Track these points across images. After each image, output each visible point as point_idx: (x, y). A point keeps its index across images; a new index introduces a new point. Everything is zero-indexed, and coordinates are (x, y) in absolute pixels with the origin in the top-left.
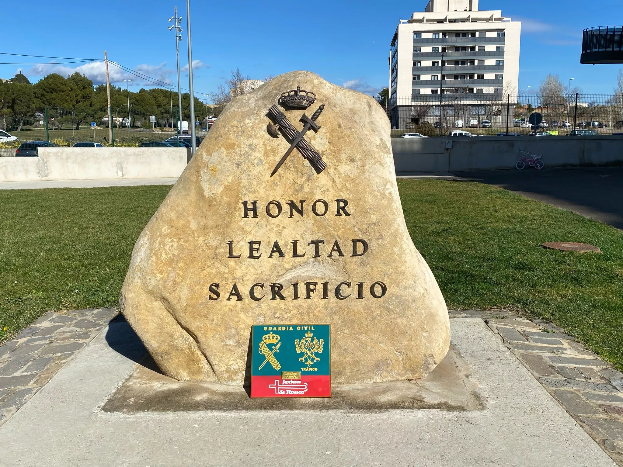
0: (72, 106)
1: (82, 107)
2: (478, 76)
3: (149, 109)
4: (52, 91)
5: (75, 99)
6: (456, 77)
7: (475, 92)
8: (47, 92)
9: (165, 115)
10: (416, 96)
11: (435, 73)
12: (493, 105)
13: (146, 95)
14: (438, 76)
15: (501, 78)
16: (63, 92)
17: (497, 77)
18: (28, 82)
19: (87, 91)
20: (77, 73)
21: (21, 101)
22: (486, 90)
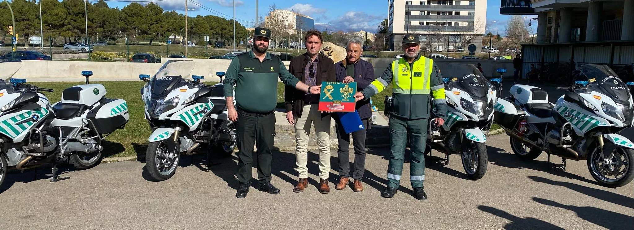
0: (147, 27)
1: (154, 28)
2: (456, 13)
3: (204, 31)
4: (133, 15)
5: (150, 22)
6: (439, 13)
7: (453, 24)
8: (129, 16)
9: (216, 36)
10: (408, 26)
11: (422, 10)
12: (466, 35)
13: (202, 20)
14: (424, 12)
15: (473, 15)
16: (141, 17)
17: (470, 14)
18: (107, 6)
19: (159, 16)
20: (152, 3)
21: (109, 22)
22: (461, 24)
